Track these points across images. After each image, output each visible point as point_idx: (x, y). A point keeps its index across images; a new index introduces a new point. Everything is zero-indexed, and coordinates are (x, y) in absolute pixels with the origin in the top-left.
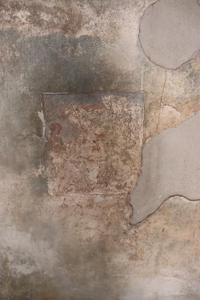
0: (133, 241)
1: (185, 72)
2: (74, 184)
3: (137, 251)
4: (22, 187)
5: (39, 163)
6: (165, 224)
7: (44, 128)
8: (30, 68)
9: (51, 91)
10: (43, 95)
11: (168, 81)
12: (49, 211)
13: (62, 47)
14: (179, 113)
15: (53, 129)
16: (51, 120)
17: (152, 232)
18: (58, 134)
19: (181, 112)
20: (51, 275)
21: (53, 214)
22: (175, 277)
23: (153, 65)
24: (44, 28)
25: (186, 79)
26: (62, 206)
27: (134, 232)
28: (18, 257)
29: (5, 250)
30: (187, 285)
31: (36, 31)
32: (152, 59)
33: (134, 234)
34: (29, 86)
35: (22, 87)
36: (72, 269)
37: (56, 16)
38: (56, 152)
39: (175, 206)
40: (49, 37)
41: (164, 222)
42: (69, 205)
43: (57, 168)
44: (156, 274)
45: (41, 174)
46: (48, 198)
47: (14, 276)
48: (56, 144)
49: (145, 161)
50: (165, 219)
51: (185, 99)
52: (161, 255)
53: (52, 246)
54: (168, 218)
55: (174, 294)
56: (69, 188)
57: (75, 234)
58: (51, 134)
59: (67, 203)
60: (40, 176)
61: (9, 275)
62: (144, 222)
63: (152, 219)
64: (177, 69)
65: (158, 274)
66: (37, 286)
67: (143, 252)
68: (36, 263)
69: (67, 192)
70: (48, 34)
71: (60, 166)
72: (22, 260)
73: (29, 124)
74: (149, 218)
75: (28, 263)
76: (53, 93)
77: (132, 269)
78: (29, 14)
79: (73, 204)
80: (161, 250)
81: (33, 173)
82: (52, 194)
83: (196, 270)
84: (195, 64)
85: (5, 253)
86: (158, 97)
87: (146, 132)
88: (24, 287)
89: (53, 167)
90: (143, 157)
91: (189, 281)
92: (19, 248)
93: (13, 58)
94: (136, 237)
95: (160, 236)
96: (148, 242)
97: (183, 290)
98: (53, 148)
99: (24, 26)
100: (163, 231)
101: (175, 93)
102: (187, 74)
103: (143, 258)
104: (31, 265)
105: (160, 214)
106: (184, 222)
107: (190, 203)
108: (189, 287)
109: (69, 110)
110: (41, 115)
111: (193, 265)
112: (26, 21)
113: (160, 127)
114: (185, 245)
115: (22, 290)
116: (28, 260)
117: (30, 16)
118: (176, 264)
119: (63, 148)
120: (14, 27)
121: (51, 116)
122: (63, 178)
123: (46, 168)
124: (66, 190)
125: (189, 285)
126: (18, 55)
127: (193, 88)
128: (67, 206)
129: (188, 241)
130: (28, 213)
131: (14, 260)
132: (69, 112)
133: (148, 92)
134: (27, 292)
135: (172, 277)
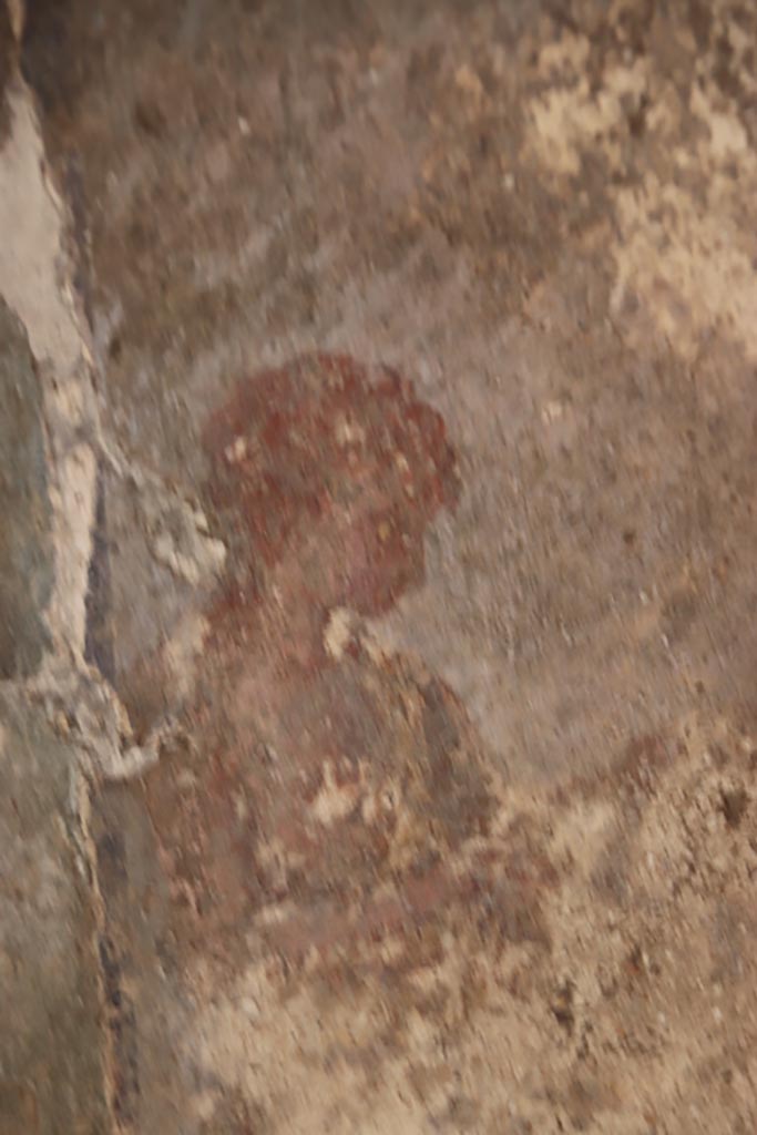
7: (74, 489)
16: (213, 312)
38: (340, 980)
48: (330, 805)
98: (259, 888)
109: (625, 79)
119: (474, 888)
121: (230, 224)
132: (608, 111)
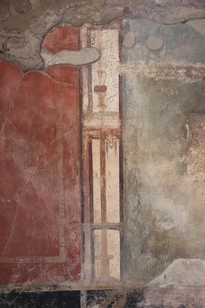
2: (203, 167)
4: (171, 169)
5: (183, 154)
7: (188, 134)
8: (183, 100)
9: (194, 113)
10: (189, 115)
12: (186, 185)
13: (202, 88)
15: (193, 134)
16: (192, 129)
18: (196, 137)
20: (184, 231)
21: (188, 186)
24: (193, 78)
26: (194, 181)
28: (163, 217)
29: (155, 212)
31: (188, 80)
34: (182, 110)
35: (177, 111)
36: (198, 226)
37: (200, 72)
40: (195, 83)
42: (199, 181)
43: (193, 157)
45: (184, 161)
46: (187, 176)
47: (159, 231)
48: (194, 143)
53: (186, 209)
56: (200, 170)
57: (201, 200)
58: (192, 137)
59: (198, 179)
60: (183, 162)
61: (155, 230)
66: (173, 239)
68: (174, 221)
69: (198, 172)
70: (195, 81)
71: (195, 157)
72: (165, 219)
73: (180, 131)
75: (169, 221)
76: (195, 114)
78: (185, 71)
79: (201, 180)
81: (179, 160)
82: (189, 173)
85: (155, 214)
88: (164, 240)
89: (191, 156)
92: (164, 210)
93: (174, 94)
98: (192, 145)
99: (182, 78)
104: (171, 223)
109: (204, 123)
110: (187, 126)
112: (183, 75)
115: (163, 242)
116: (169, 219)
117: (186, 72)
120: (176, 78)
122: (196, 163)
123: (187, 157)
124: (198, 171)
126: (177, 93)
128: (197, 181)
130: (173, 186)
131: (160, 219)
134: (166, 243)
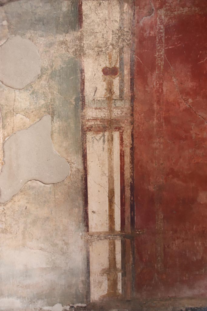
0: (3, 217)
1: (28, 91)
3: (7, 226)
6: (27, 203)
11: (17, 97)
14: (28, 119)
17: (17, 210)
19: (29, 118)
22: (40, 249)
23: (5, 86)
25: (30, 96)
27: (3, 210)
30: (51, 258)
32: (4, 82)
33: (3, 211)
39: (33, 188)
41: (26, 201)
44: (24, 247)
49: (7, 153)
50: (27, 199)
51: (31, 109)
52: (27, 229)
54: (29, 198)
55: (41, 266)
62: (10, 201)
63: (16, 199)
64: (23, 88)
65: (26, 247)
67: (11, 227)
74: (14, 198)
77: (3, 242)
80: (26, 225)
83: (58, 244)
84: (35, 85)
86: (11, 109)
87: (5, 133)
90: (5, 150)
91: (53, 254)
94: (5, 213)
95: (24, 213)
96: (15, 218)
97: (48, 263)
100: (26, 208)
101: (23, 105)
102: (30, 92)
103: (12, 232)
105: (22, 195)
106: (42, 201)
107: (44, 186)
108: (53, 260)
111: (54, 240)
113: (15, 129)
114: (45, 222)
118: (40, 238)
125: (53, 258)
127: (36, 101)
129: (48, 218)
133: (4, 105)
135: (38, 250)
